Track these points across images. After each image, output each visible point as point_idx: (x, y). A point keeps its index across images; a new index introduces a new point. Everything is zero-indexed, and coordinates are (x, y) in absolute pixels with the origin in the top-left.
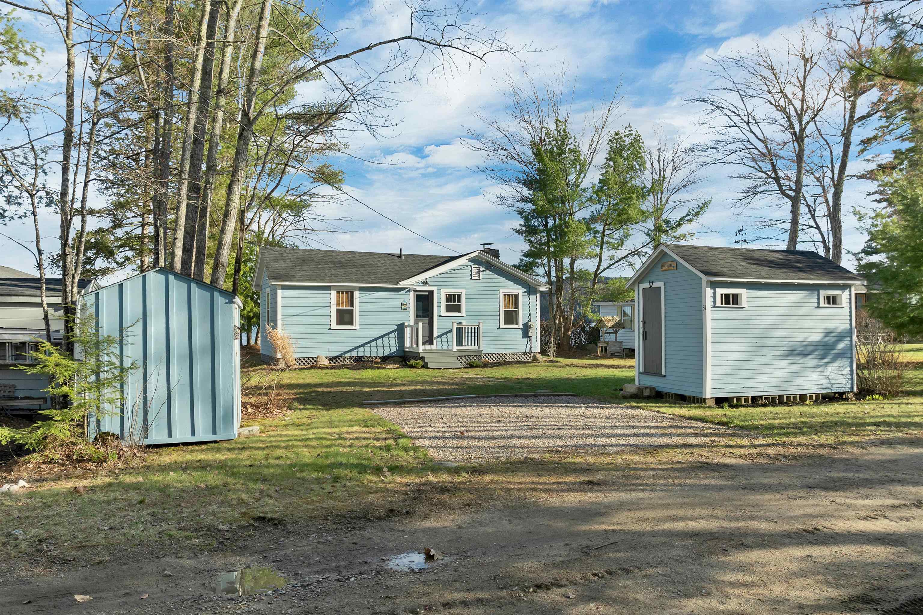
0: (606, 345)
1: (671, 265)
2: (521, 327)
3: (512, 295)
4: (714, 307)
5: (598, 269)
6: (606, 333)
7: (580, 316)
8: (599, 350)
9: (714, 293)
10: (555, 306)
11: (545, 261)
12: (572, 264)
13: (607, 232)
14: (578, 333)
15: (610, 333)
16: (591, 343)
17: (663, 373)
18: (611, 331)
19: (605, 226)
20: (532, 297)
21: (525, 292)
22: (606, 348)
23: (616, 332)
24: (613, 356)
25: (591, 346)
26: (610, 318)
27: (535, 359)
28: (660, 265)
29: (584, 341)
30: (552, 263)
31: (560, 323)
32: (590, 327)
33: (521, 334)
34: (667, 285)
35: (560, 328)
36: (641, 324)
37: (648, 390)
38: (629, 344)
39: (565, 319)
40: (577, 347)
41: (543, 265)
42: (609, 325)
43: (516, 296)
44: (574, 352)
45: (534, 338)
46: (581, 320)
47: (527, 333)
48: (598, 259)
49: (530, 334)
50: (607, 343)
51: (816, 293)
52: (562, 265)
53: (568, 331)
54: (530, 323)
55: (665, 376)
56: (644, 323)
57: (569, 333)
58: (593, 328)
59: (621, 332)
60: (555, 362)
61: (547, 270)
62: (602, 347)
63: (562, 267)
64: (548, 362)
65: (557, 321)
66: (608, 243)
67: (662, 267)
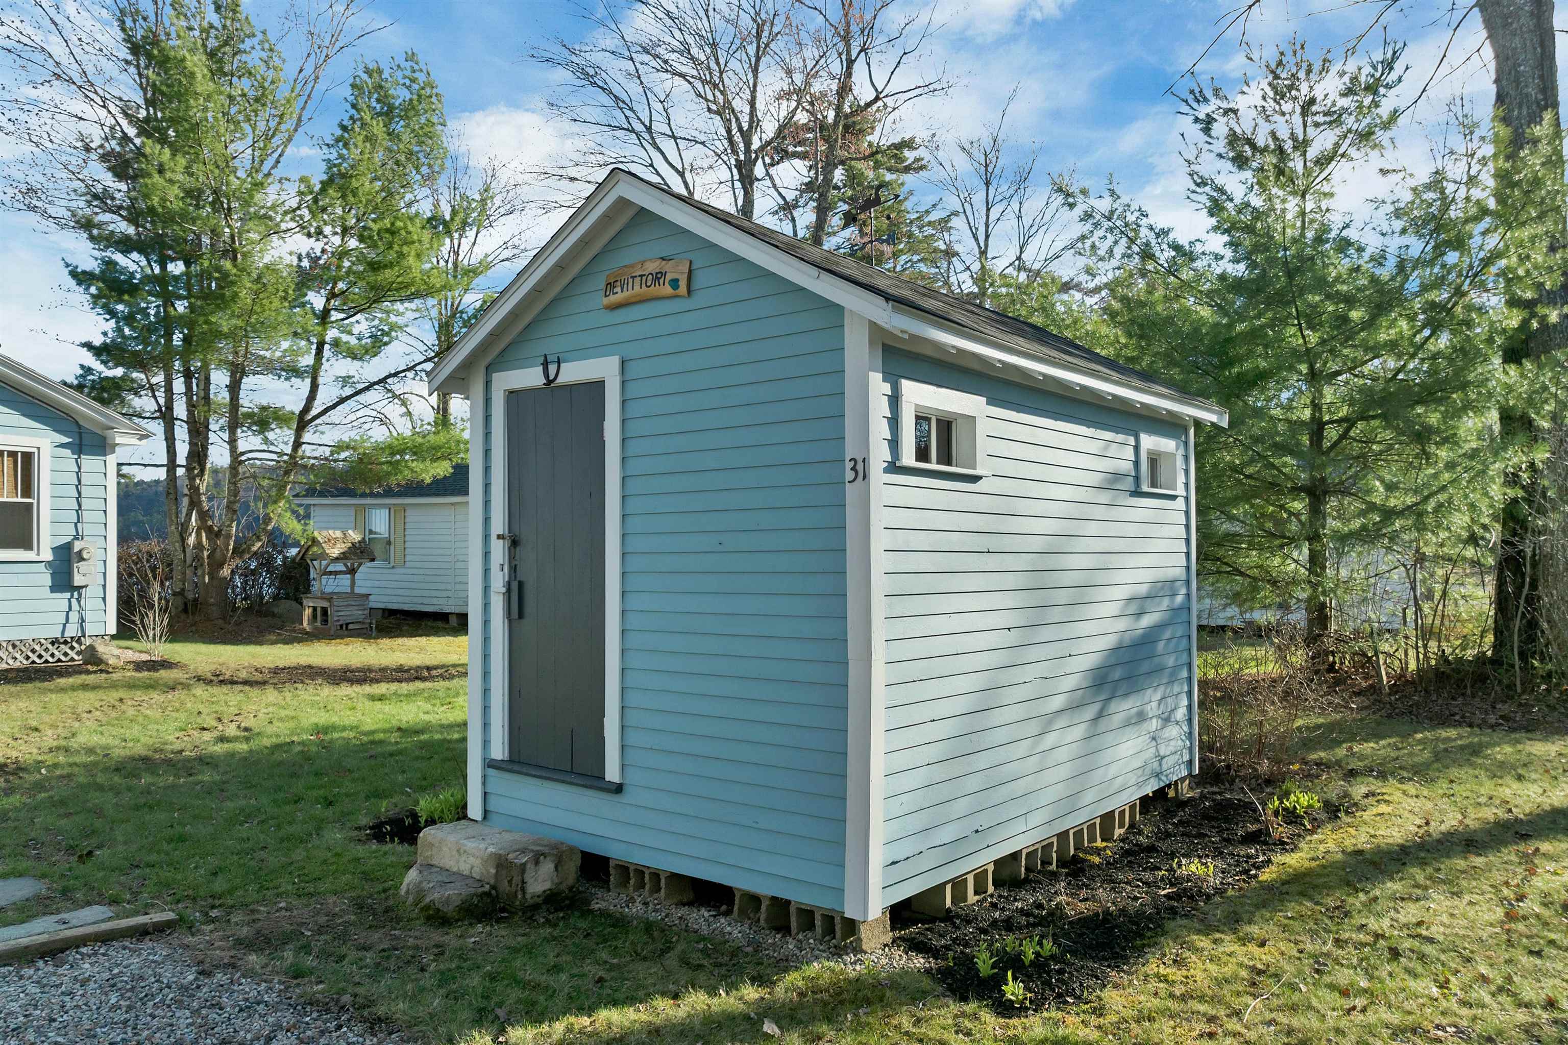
0: (325, 604)
1: (658, 277)
2: (47, 555)
3: (13, 454)
4: (894, 467)
5: (307, 408)
6: (325, 573)
7: (257, 526)
8: (307, 613)
9: (895, 400)
10: (185, 501)
11: (159, 378)
12: (234, 388)
13: (335, 316)
14: (253, 572)
15: (336, 573)
16: (287, 597)
17: (612, 773)
18: (340, 567)
19: (328, 300)
20: (90, 463)
21: (63, 446)
22: (325, 611)
23: (352, 571)
24: (345, 631)
25: (285, 606)
26: (338, 534)
27: (93, 659)
28: (600, 282)
29: (268, 592)
30: (179, 385)
31: (199, 546)
32: (285, 558)
33: (47, 579)
34: (634, 370)
35: (198, 558)
36: (499, 550)
37: (548, 867)
38: (385, 599)
39: (214, 534)
40: (249, 609)
41: (152, 388)
42: (335, 552)
43: (28, 458)
44: (238, 624)
45: (92, 593)
46: (259, 539)
47: (70, 574)
48: (308, 381)
49: (78, 580)
50: (329, 598)
51: (1131, 440)
52: (207, 389)
53: (221, 566)
54: (77, 546)
55: (618, 789)
56: (514, 543)
57: (226, 572)
58: (293, 559)
59: (365, 570)
60: (165, 664)
61: (162, 401)
62: (315, 609)
63: (207, 398)
64: (139, 666)
65: (192, 540)
66: (336, 343)
67: (610, 286)
